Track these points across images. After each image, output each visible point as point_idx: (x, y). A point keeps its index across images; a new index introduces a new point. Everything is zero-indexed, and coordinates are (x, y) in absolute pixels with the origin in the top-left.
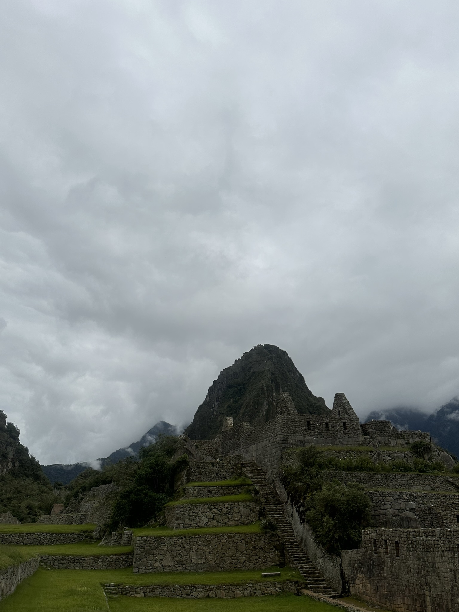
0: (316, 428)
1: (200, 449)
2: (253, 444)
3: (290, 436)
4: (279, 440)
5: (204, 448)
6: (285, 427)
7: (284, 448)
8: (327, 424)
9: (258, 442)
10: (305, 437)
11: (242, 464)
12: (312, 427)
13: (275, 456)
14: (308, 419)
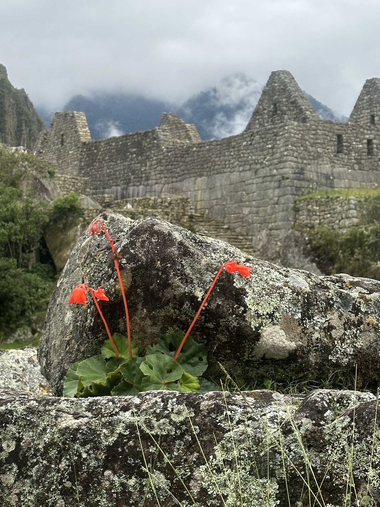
0: (351, 150)
1: (56, 179)
2: (194, 175)
3: (309, 164)
4: (290, 172)
5: (63, 179)
6: (299, 147)
7: (298, 189)
8: (369, 142)
9: (215, 172)
10: (333, 167)
11: (191, 217)
12: (345, 148)
13: (277, 203)
14: (339, 130)
